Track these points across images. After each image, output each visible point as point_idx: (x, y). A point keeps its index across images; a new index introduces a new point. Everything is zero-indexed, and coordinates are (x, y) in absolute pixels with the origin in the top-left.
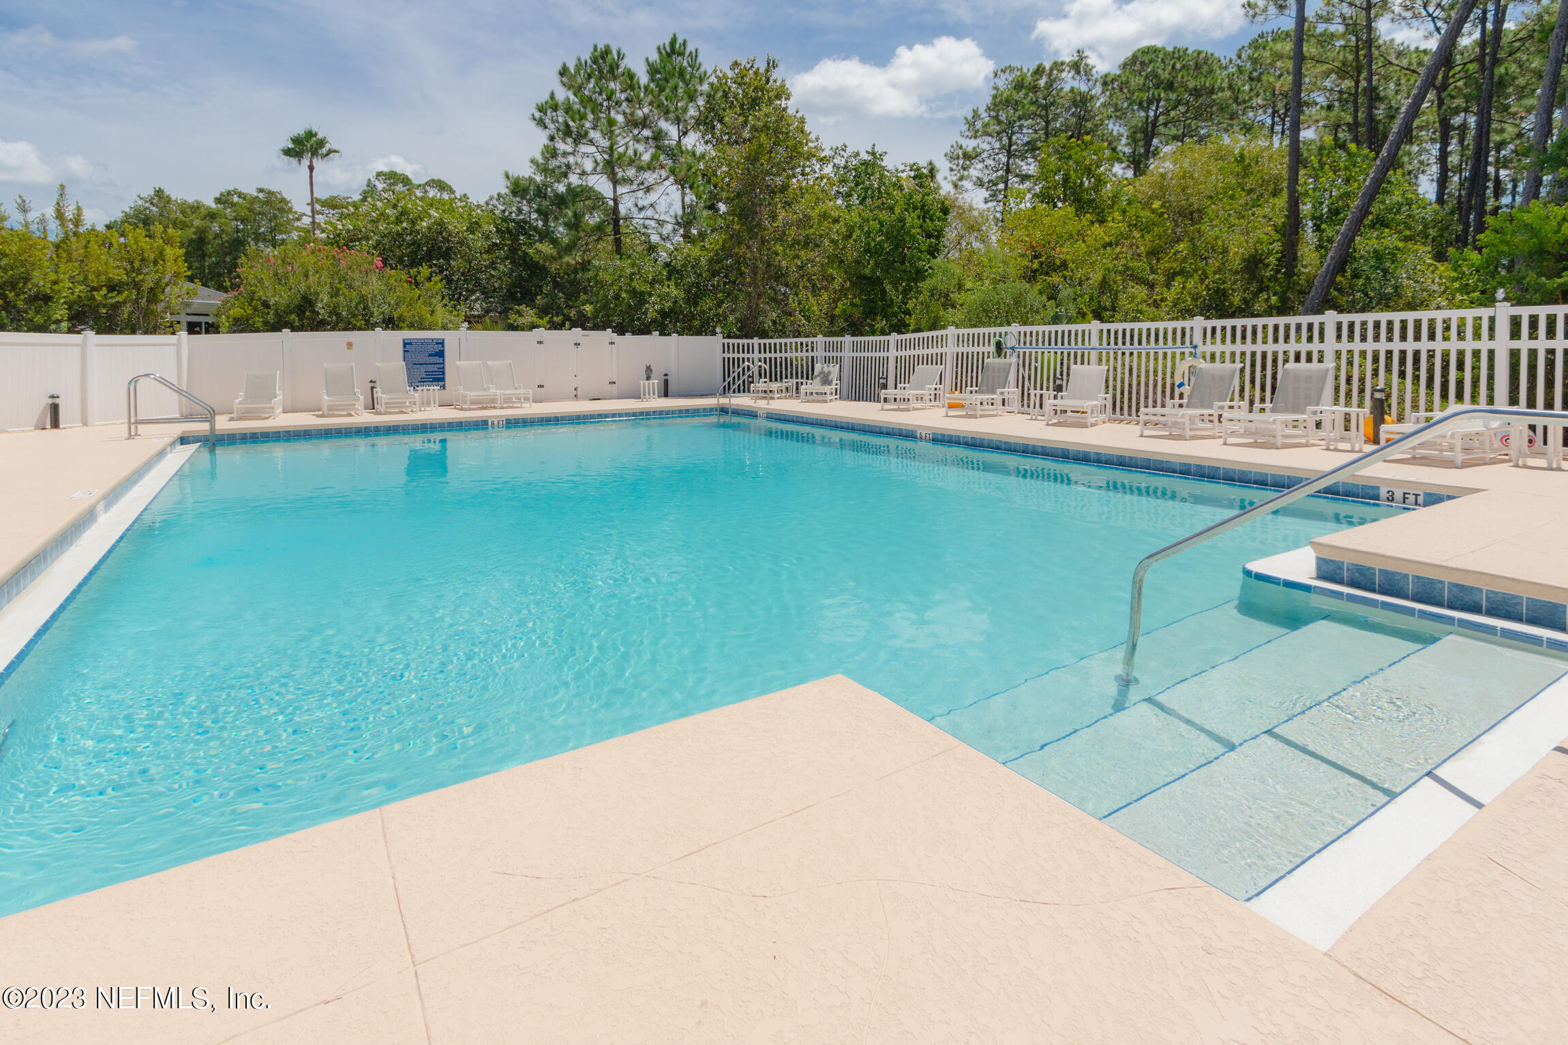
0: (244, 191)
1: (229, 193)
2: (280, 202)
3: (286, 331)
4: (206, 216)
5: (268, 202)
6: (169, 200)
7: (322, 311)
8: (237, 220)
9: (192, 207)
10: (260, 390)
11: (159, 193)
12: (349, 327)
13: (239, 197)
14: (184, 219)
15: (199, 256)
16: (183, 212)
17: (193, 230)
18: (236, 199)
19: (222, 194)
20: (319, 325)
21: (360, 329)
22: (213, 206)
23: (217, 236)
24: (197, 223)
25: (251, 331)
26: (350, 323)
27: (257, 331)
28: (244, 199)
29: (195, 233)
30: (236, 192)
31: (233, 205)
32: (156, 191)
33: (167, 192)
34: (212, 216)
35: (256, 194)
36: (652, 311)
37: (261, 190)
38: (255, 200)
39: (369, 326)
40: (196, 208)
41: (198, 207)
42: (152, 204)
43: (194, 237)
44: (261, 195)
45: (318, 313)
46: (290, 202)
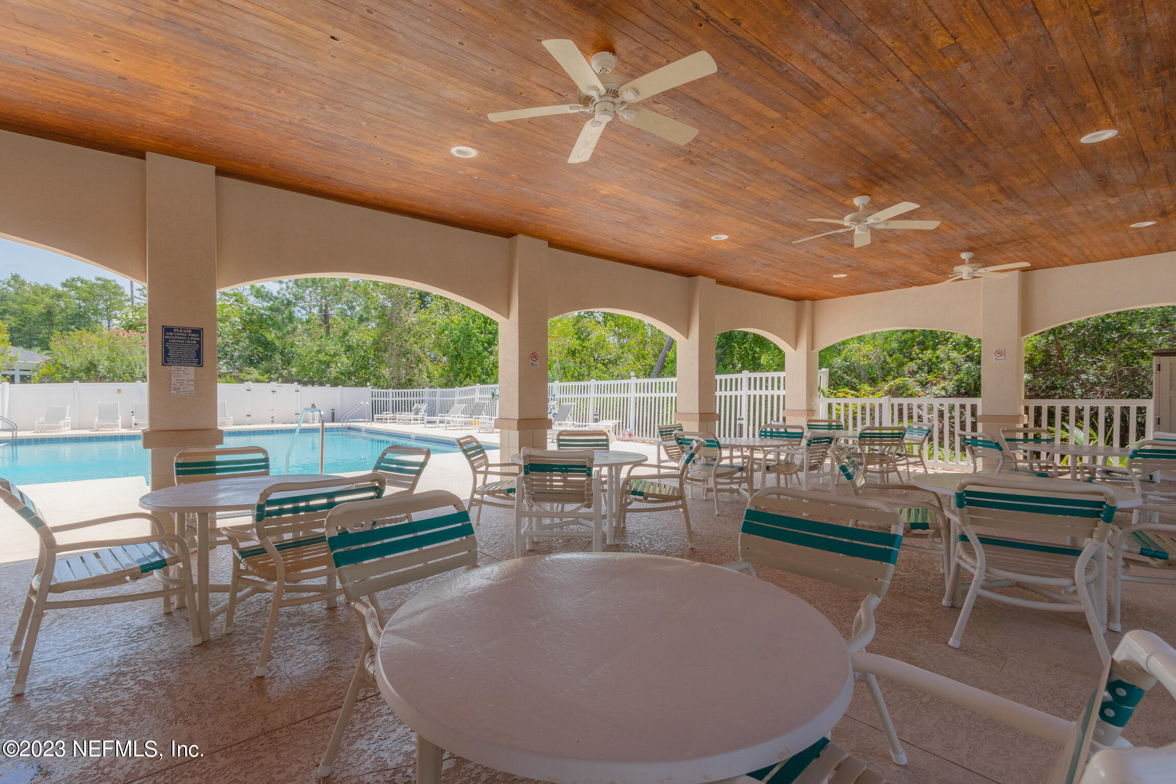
0: (86, 278)
1: (73, 280)
2: (114, 288)
3: (76, 382)
4: (54, 296)
5: (104, 287)
6: (23, 283)
7: (102, 371)
8: (79, 300)
9: (43, 289)
10: (56, 416)
11: (15, 278)
12: (121, 379)
13: (82, 283)
14: (35, 297)
15: (49, 325)
16: (35, 293)
17: (42, 306)
18: (79, 284)
19: (67, 281)
20: (102, 379)
21: (127, 381)
22: (60, 289)
23: (62, 311)
24: (47, 300)
25: (54, 382)
26: (121, 378)
27: (58, 382)
28: (86, 284)
29: (44, 308)
30: (79, 279)
31: (77, 288)
32: (13, 276)
33: (22, 277)
34: (59, 296)
35: (95, 281)
36: (333, 372)
37: (99, 279)
38: (92, 286)
39: (134, 380)
40: (45, 290)
41: (48, 289)
42: (9, 285)
43: (43, 311)
44: (99, 282)
45: (100, 372)
46: (122, 288)
